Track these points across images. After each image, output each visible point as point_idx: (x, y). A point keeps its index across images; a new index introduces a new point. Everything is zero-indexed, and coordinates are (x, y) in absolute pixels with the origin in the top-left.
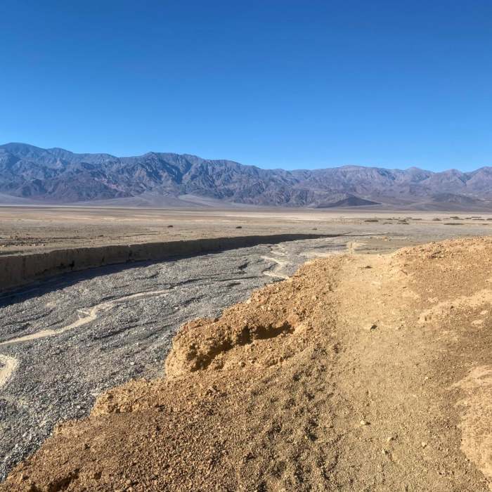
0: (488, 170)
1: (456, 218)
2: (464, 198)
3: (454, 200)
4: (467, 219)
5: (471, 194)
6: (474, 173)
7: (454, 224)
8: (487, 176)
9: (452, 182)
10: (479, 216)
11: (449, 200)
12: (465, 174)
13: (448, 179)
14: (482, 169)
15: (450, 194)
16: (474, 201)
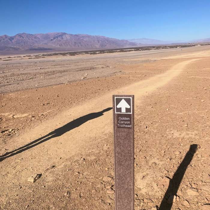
0: (21, 35)
1: (10, 57)
2: (12, 48)
3: (8, 49)
4: (14, 57)
5: (15, 46)
6: (15, 36)
7: (7, 60)
8: (21, 38)
9: (6, 41)
10: (19, 56)
11: (6, 50)
12: (11, 37)
13: (4, 40)
14: (18, 34)
15: (6, 47)
16: (17, 49)
